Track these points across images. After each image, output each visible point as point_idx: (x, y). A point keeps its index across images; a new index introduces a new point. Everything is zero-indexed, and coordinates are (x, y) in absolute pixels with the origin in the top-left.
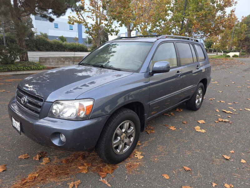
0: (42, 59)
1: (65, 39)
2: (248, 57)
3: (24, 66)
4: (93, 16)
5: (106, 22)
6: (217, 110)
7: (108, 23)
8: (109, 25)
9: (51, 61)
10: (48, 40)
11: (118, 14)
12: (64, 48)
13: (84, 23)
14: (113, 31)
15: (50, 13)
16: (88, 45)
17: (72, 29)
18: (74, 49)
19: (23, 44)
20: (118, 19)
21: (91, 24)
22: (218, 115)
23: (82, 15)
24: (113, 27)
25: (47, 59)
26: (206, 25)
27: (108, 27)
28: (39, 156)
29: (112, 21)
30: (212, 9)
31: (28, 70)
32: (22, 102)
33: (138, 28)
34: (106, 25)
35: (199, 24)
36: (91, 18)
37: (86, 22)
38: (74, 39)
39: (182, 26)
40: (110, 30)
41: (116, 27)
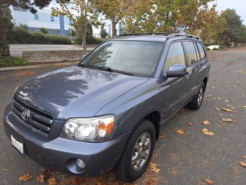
0: (26, 54)
1: (46, 31)
2: (226, 50)
3: (7, 62)
4: (78, 8)
5: (92, 15)
6: (217, 109)
7: (93, 16)
8: (95, 18)
9: (36, 56)
10: (29, 32)
11: (104, 6)
12: (47, 40)
13: (68, 15)
14: (99, 24)
15: (33, 4)
16: (71, 37)
17: (53, 21)
18: (57, 42)
19: (4, 38)
20: (104, 12)
21: (76, 17)
22: (220, 114)
23: (66, 6)
24: (99, 19)
25: (31, 54)
26: (189, 19)
27: (94, 20)
28: (44, 176)
29: (97, 14)
30: (196, 3)
31: (11, 66)
32: (24, 118)
33: (124, 21)
34: (92, 18)
35: (184, 18)
36: (76, 10)
37: (70, 14)
38: (55, 31)
39: (167, 19)
40: (96, 23)
41: (102, 20)
